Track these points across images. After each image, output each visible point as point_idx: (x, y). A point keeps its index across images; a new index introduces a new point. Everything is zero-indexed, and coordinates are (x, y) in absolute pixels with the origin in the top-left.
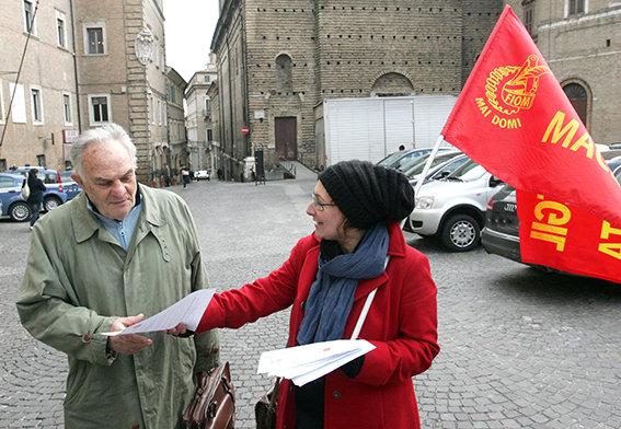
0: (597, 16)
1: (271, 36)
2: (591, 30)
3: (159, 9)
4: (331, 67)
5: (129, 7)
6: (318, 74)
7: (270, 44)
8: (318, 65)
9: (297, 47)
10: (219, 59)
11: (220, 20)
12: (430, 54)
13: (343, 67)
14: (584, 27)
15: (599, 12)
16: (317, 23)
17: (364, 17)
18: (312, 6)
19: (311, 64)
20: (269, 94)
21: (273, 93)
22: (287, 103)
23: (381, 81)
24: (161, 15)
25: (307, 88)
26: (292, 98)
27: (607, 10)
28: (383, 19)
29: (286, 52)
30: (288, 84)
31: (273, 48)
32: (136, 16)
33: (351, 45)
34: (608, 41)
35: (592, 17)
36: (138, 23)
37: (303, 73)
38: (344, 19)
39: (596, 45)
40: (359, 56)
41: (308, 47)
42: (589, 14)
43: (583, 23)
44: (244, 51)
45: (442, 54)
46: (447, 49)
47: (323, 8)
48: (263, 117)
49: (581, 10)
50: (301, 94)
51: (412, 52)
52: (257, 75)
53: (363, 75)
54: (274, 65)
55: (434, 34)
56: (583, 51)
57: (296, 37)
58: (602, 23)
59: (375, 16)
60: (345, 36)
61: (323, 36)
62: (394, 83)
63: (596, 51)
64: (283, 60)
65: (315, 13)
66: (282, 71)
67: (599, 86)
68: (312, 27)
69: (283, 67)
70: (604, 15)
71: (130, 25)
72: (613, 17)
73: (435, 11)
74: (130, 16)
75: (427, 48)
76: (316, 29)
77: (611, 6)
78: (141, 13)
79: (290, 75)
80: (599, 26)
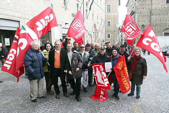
1: (141, 21)
7: (140, 22)
9: (146, 23)
13: (156, 27)
16: (151, 18)
17: (162, 16)
18: (150, 14)
23: (165, 30)
28: (166, 17)
29: (144, 24)
33: (158, 22)
38: (157, 17)
40: (160, 25)
41: (149, 23)
47: (152, 15)
48: (138, 37)
53: (161, 29)
54: (141, 27)
57: (146, 21)
59: (165, 16)
61: (152, 21)
64: (143, 26)
65: (150, 16)
74: (115, 19)
79: (144, 29)
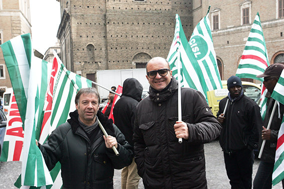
0: (223, 31)
1: (84, 36)
2: (221, 37)
3: (29, 23)
4: (113, 51)
5: (14, 24)
6: (107, 54)
7: (84, 39)
8: (107, 49)
9: (97, 40)
10: (61, 43)
11: (61, 25)
12: (160, 44)
13: (119, 50)
14: (219, 35)
15: (224, 29)
16: (106, 30)
17: (128, 27)
18: (104, 22)
19: (103, 49)
20: (83, 63)
21: (86, 62)
22: (92, 67)
23: (137, 56)
24: (30, 25)
25: (102, 60)
26: (94, 65)
27: (227, 29)
28: (137, 28)
29: (91, 43)
30: (93, 58)
31: (85, 41)
32: (18, 28)
33: (122, 40)
34: (228, 42)
35: (222, 31)
36: (19, 32)
37: (100, 53)
38: (119, 28)
39: (223, 43)
40: (126, 45)
41: (102, 41)
42: (221, 30)
43: (218, 34)
44: (72, 43)
45: (165, 44)
46: (167, 42)
47: (108, 23)
48: (81, 74)
49: (218, 28)
50: (99, 63)
51: (152, 43)
52: (77, 54)
53: (128, 54)
54: (86, 49)
55: (161, 35)
56: (220, 45)
57: (96, 36)
58: (225, 34)
59: (133, 26)
60: (119, 36)
61: (109, 36)
62: (143, 58)
63: (224, 45)
64: (90, 47)
65: (105, 25)
66: (90, 52)
67: (226, 60)
68: (104, 31)
69: (90, 50)
70: (226, 30)
71: (15, 32)
72: (229, 32)
73: (161, 24)
74: (14, 28)
75: (158, 41)
76: (106, 33)
77: (228, 27)
78: (20, 27)
79: (94, 54)
80: (224, 35)
